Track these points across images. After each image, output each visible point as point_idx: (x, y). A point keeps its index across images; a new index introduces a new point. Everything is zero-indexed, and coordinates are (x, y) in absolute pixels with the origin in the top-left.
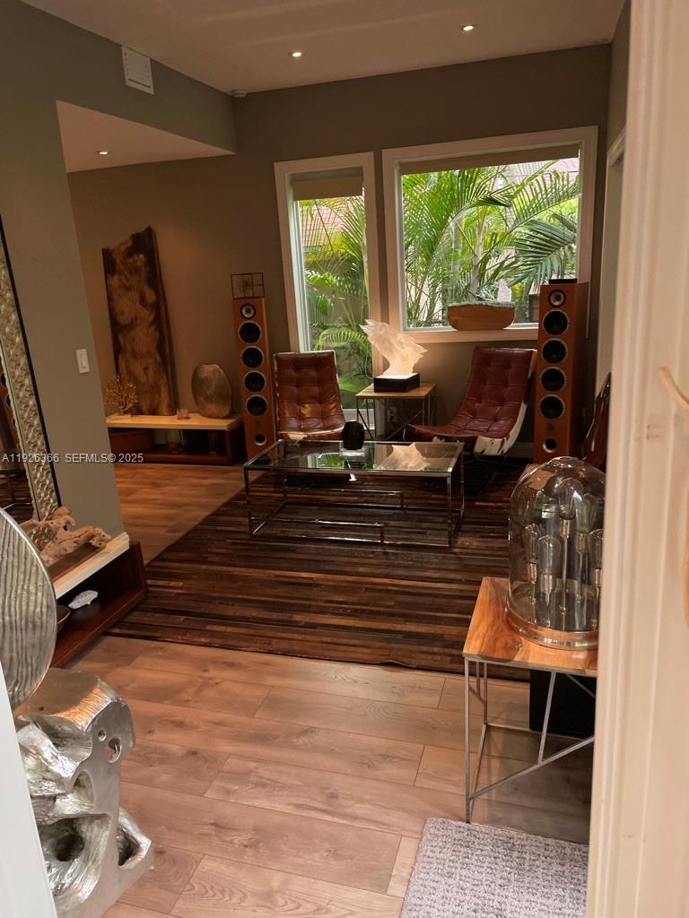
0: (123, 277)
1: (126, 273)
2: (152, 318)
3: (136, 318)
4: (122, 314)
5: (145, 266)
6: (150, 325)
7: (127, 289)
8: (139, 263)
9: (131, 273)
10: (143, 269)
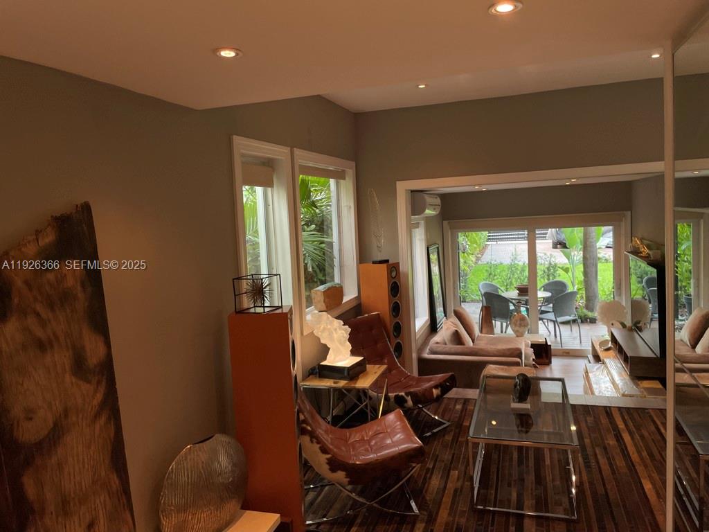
0: (31, 321)
1: (39, 307)
2: (99, 397)
3: (66, 412)
4: (30, 414)
5: (83, 286)
6: (97, 416)
7: (42, 346)
8: (70, 282)
9: (51, 307)
10: (81, 295)
